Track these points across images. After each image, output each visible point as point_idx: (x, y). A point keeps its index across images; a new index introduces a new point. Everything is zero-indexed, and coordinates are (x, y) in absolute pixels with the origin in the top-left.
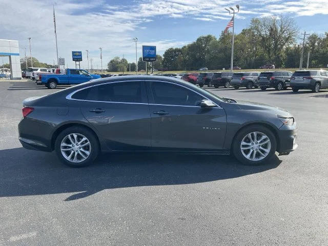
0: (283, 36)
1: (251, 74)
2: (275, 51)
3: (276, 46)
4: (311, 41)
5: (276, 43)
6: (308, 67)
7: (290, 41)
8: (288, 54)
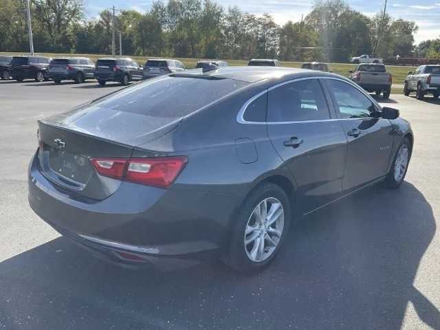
0: (67, 6)
1: (79, 61)
2: (58, 28)
3: (59, 19)
4: (104, 19)
5: (59, 16)
6: (121, 54)
7: (77, 16)
8: (77, 34)
